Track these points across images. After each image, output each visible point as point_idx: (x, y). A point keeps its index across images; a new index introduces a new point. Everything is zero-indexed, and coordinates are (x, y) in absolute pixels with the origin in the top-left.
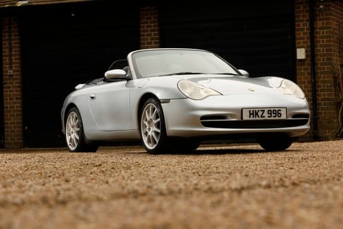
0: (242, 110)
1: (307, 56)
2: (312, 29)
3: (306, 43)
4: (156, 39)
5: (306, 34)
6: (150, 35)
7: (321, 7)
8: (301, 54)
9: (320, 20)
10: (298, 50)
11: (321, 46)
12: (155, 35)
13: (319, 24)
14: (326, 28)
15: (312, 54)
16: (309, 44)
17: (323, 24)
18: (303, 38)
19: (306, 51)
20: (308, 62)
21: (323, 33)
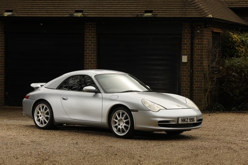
0: (178, 118)
1: (188, 60)
2: (192, 44)
3: (188, 52)
4: (95, 43)
5: (188, 47)
6: (91, 40)
7: (198, 31)
8: (185, 59)
9: (197, 39)
10: (183, 56)
11: (197, 55)
12: (94, 40)
13: (196, 41)
14: (200, 44)
15: (191, 59)
16: (190, 53)
17: (199, 41)
18: (186, 49)
19: (188, 58)
20: (189, 64)
21: (199, 47)
